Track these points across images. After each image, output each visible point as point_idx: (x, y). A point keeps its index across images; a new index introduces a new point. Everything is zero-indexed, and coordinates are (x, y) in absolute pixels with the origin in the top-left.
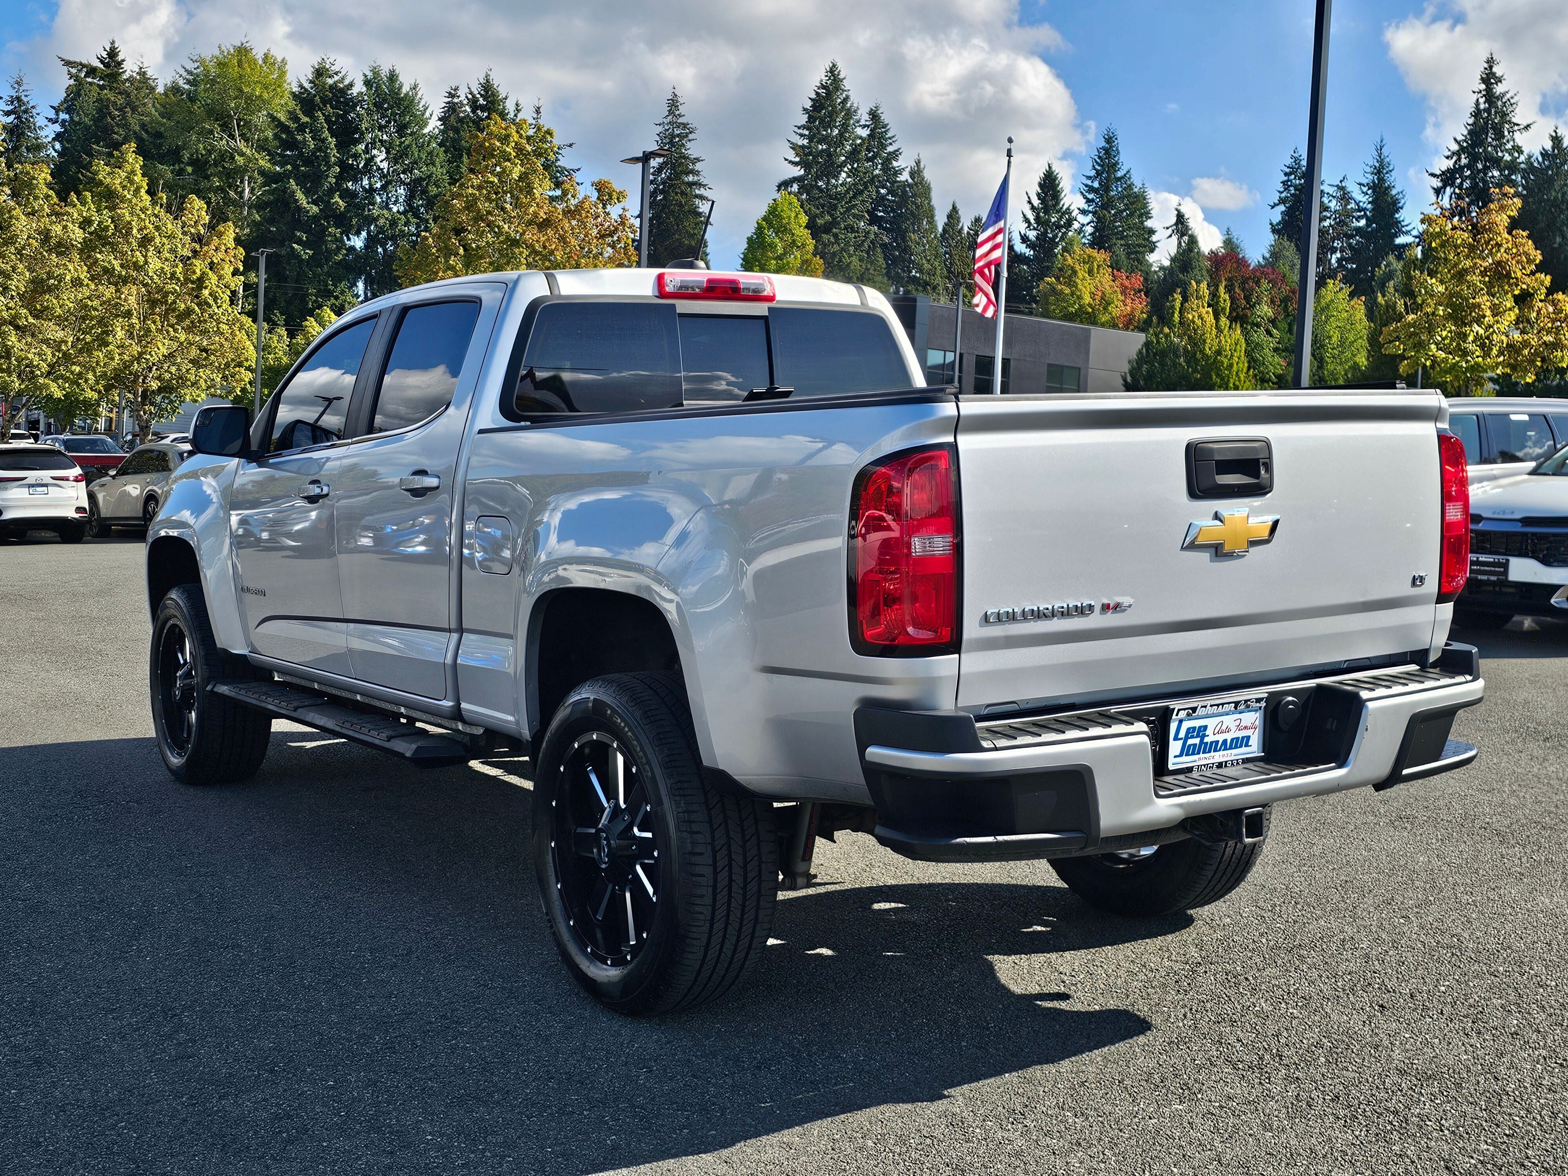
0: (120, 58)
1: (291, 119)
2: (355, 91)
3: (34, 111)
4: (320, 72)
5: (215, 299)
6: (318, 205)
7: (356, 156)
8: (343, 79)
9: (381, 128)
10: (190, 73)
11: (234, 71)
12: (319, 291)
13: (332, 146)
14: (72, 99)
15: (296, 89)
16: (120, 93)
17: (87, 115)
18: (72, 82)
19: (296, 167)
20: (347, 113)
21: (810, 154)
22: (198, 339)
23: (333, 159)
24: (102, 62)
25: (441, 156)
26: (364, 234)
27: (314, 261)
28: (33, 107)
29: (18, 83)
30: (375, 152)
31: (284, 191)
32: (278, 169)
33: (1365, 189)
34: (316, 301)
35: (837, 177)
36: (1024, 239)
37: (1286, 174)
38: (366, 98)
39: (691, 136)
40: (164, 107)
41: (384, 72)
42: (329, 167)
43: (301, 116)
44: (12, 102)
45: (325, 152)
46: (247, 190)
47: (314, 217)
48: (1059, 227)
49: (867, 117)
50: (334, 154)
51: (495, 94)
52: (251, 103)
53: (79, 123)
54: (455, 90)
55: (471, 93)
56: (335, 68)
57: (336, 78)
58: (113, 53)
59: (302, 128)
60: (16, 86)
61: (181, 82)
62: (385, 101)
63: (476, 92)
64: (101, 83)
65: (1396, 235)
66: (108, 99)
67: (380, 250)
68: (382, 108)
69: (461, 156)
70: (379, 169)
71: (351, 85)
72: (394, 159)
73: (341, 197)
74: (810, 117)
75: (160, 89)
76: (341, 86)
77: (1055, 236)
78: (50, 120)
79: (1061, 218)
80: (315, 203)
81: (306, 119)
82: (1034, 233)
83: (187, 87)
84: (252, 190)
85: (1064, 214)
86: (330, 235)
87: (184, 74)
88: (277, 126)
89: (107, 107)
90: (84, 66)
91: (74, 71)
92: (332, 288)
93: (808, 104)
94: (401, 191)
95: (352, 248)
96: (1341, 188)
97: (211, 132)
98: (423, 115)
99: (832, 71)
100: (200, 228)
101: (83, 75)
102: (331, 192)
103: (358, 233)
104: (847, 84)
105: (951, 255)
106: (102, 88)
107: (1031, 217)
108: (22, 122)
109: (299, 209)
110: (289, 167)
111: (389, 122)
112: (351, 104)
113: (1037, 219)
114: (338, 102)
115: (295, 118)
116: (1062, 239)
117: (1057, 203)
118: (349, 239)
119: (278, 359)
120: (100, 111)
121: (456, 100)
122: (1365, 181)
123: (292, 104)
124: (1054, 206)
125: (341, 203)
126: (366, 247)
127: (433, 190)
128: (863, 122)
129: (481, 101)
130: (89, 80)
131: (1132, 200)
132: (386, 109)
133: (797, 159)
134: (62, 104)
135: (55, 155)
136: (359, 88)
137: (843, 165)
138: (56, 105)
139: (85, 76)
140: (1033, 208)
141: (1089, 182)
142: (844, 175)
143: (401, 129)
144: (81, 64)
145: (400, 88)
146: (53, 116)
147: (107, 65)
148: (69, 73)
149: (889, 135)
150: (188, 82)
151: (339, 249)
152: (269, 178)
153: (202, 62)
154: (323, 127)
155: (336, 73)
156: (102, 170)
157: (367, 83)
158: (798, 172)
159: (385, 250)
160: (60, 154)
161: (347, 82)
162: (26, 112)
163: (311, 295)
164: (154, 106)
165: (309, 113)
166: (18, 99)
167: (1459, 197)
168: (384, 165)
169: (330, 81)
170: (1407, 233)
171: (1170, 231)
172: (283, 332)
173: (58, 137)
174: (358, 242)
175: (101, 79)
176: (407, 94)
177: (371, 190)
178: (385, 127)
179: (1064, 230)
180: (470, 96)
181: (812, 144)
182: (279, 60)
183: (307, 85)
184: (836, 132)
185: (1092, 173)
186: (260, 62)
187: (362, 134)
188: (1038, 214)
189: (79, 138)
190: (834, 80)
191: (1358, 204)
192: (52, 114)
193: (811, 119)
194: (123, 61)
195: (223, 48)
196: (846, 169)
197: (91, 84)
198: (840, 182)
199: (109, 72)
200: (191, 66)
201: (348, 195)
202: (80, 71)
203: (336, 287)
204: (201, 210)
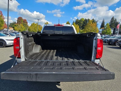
14: (76, 21)
41: (88, 19)
50: (86, 22)
58: (78, 19)
88: (83, 21)
128: (115, 19)
142: (113, 22)
152: (83, 24)
158: (110, 22)
190: (113, 17)
204: (77, 25)
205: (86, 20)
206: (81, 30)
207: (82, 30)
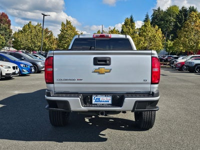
58: (159, 8)
204: (157, 27)
205: (184, 12)
206: (169, 42)
207: (172, 40)
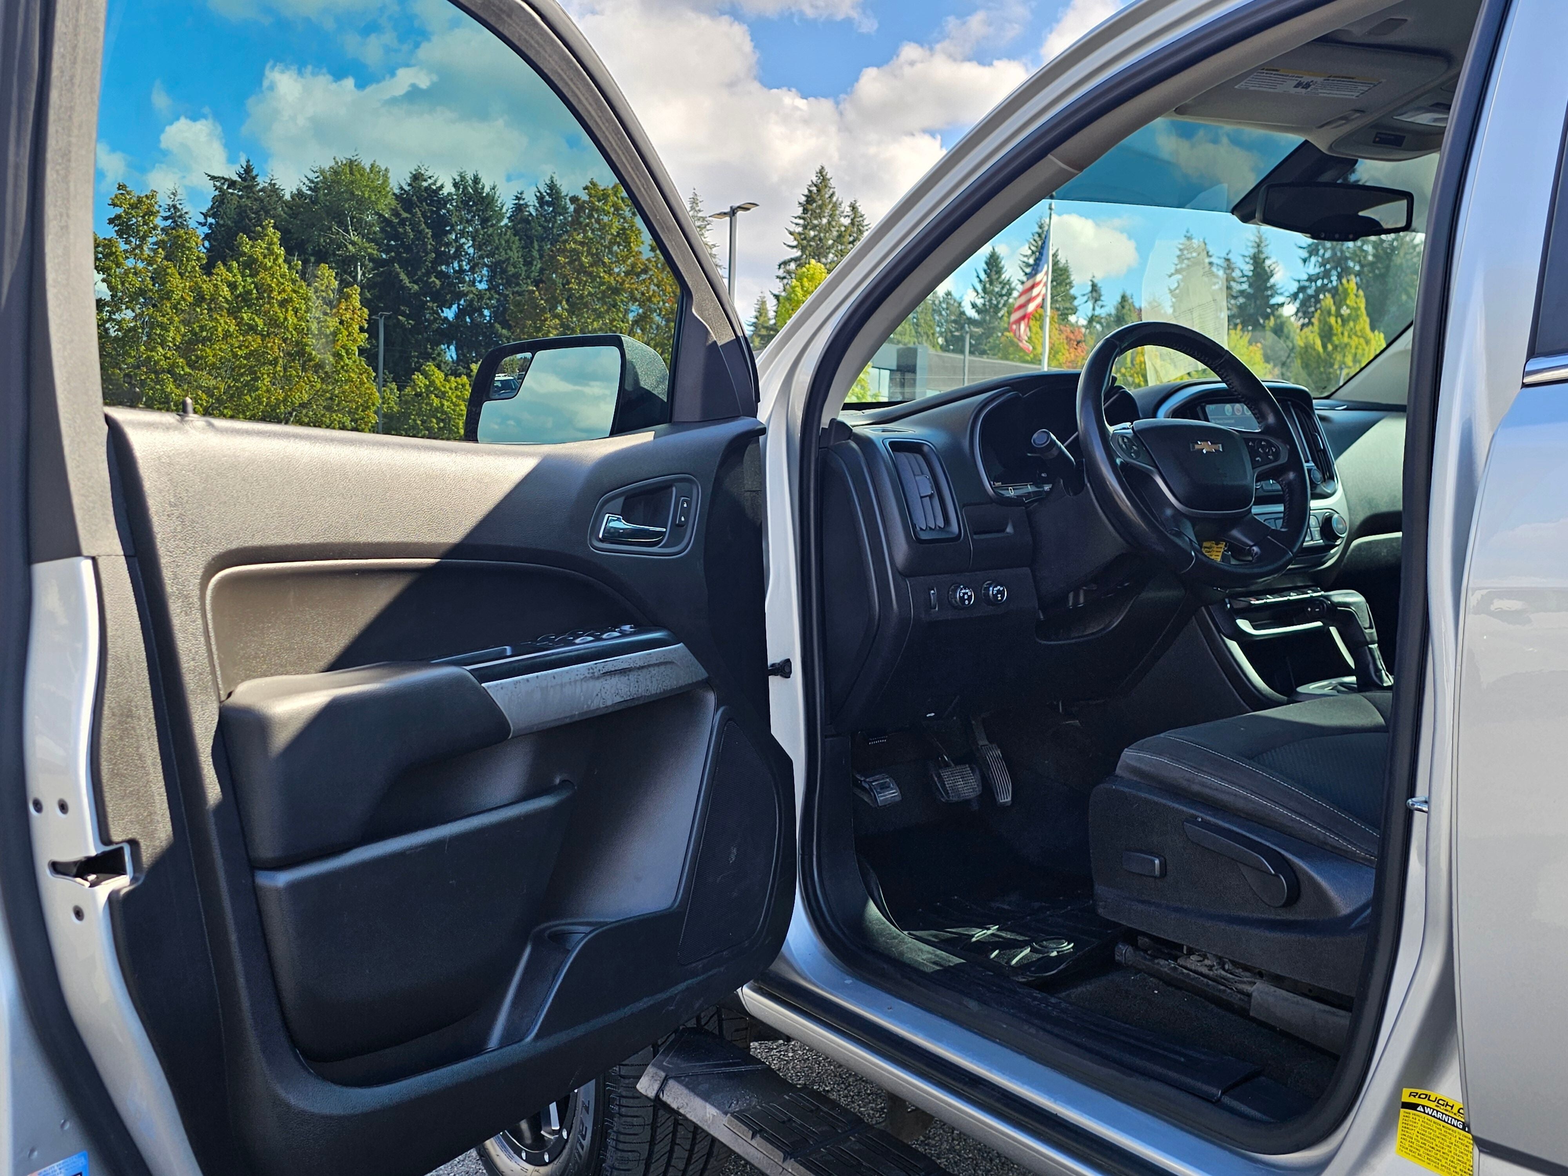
0: (254, 173)
1: (393, 215)
2: (445, 191)
3: (187, 216)
4: (417, 177)
5: (347, 353)
6: (418, 284)
7: (448, 245)
8: (436, 181)
9: (468, 221)
10: (312, 181)
11: (346, 177)
12: (421, 353)
13: (429, 236)
14: (218, 206)
15: (397, 191)
16: (256, 200)
17: (229, 219)
18: (217, 193)
19: (398, 254)
20: (439, 209)
21: (805, 239)
22: (331, 388)
23: (429, 246)
24: (240, 177)
25: (516, 243)
26: (455, 307)
27: (415, 330)
28: (186, 213)
29: (173, 194)
30: (463, 240)
31: (390, 273)
32: (384, 256)
33: (1247, 260)
34: (418, 362)
35: (826, 257)
36: (974, 306)
37: (1181, 250)
38: (455, 197)
39: (708, 227)
40: (291, 209)
41: (469, 177)
42: (427, 254)
43: (402, 212)
44: (169, 210)
45: (423, 241)
46: (360, 273)
47: (415, 294)
48: (1002, 296)
49: (848, 209)
50: (430, 243)
51: (558, 192)
52: (362, 204)
53: (223, 226)
54: (521, 194)
55: (539, 192)
56: (429, 173)
57: (430, 181)
59: (402, 222)
60: (172, 196)
61: (305, 189)
62: (470, 199)
63: (542, 191)
64: (240, 193)
65: (1272, 296)
66: (246, 205)
67: (468, 320)
68: (468, 205)
69: (532, 243)
70: (467, 253)
71: (442, 187)
72: (478, 247)
73: (436, 277)
74: (804, 210)
75: (288, 197)
76: (434, 187)
77: (998, 303)
78: (200, 223)
79: (1003, 288)
80: (415, 282)
81: (405, 215)
82: (982, 301)
83: (309, 192)
84: (364, 274)
85: (1005, 284)
86: (428, 308)
87: (307, 182)
88: (382, 222)
89: (245, 212)
90: (226, 180)
91: (218, 184)
92: (430, 351)
93: (803, 199)
94: (485, 271)
95: (446, 318)
96: (1228, 260)
97: (330, 228)
98: (501, 209)
99: (821, 172)
100: (330, 292)
101: (225, 187)
102: (428, 274)
103: (450, 307)
104: (832, 183)
105: (918, 319)
106: (241, 197)
107: (979, 288)
108: (177, 225)
109: (403, 288)
110: (393, 254)
111: (474, 216)
112: (443, 202)
113: (984, 290)
114: (432, 201)
115: (396, 214)
116: (1004, 305)
117: (1000, 277)
118: (443, 312)
119: (391, 408)
120: (239, 214)
121: (522, 202)
122: (1247, 254)
123: (394, 203)
124: (997, 279)
125: (437, 282)
126: (457, 316)
127: (511, 270)
128: (845, 214)
129: (547, 198)
130: (230, 191)
131: (1060, 273)
132: (472, 206)
133: (795, 243)
134: (209, 210)
135: (205, 251)
136: (449, 189)
137: (832, 246)
138: (204, 211)
139: (228, 188)
140: (981, 281)
141: (1025, 259)
142: (831, 256)
143: (484, 221)
144: (223, 178)
145: (483, 188)
146: (203, 221)
147: (244, 179)
148: (215, 186)
149: (866, 223)
150: (310, 189)
151: (435, 319)
152: (378, 263)
153: (322, 172)
154: (420, 221)
155: (430, 178)
156: (246, 244)
157: (456, 185)
158: (797, 253)
159: (472, 320)
160: (208, 250)
161: (438, 184)
162: (180, 217)
163: (414, 356)
164: (283, 209)
165: (408, 210)
166: (174, 207)
167: (1323, 265)
168: (471, 251)
169: (425, 184)
170: (1281, 294)
171: (1085, 298)
172: (394, 386)
173: (207, 237)
174: (449, 313)
175: (240, 190)
176: (488, 194)
177: (461, 271)
178: (471, 220)
179: (1005, 298)
180: (538, 194)
181: (806, 231)
182: (383, 169)
183: (407, 188)
184: (825, 221)
185: (1030, 252)
186: (368, 170)
187: (452, 226)
188: (984, 286)
189: (223, 237)
190: (823, 179)
191: (1242, 271)
192: (201, 219)
193: (805, 211)
194: (257, 175)
195: (337, 159)
196: (833, 251)
197: (232, 194)
198: (829, 261)
199: (246, 184)
200: (312, 176)
201: (441, 275)
202: (223, 184)
203: (434, 350)
